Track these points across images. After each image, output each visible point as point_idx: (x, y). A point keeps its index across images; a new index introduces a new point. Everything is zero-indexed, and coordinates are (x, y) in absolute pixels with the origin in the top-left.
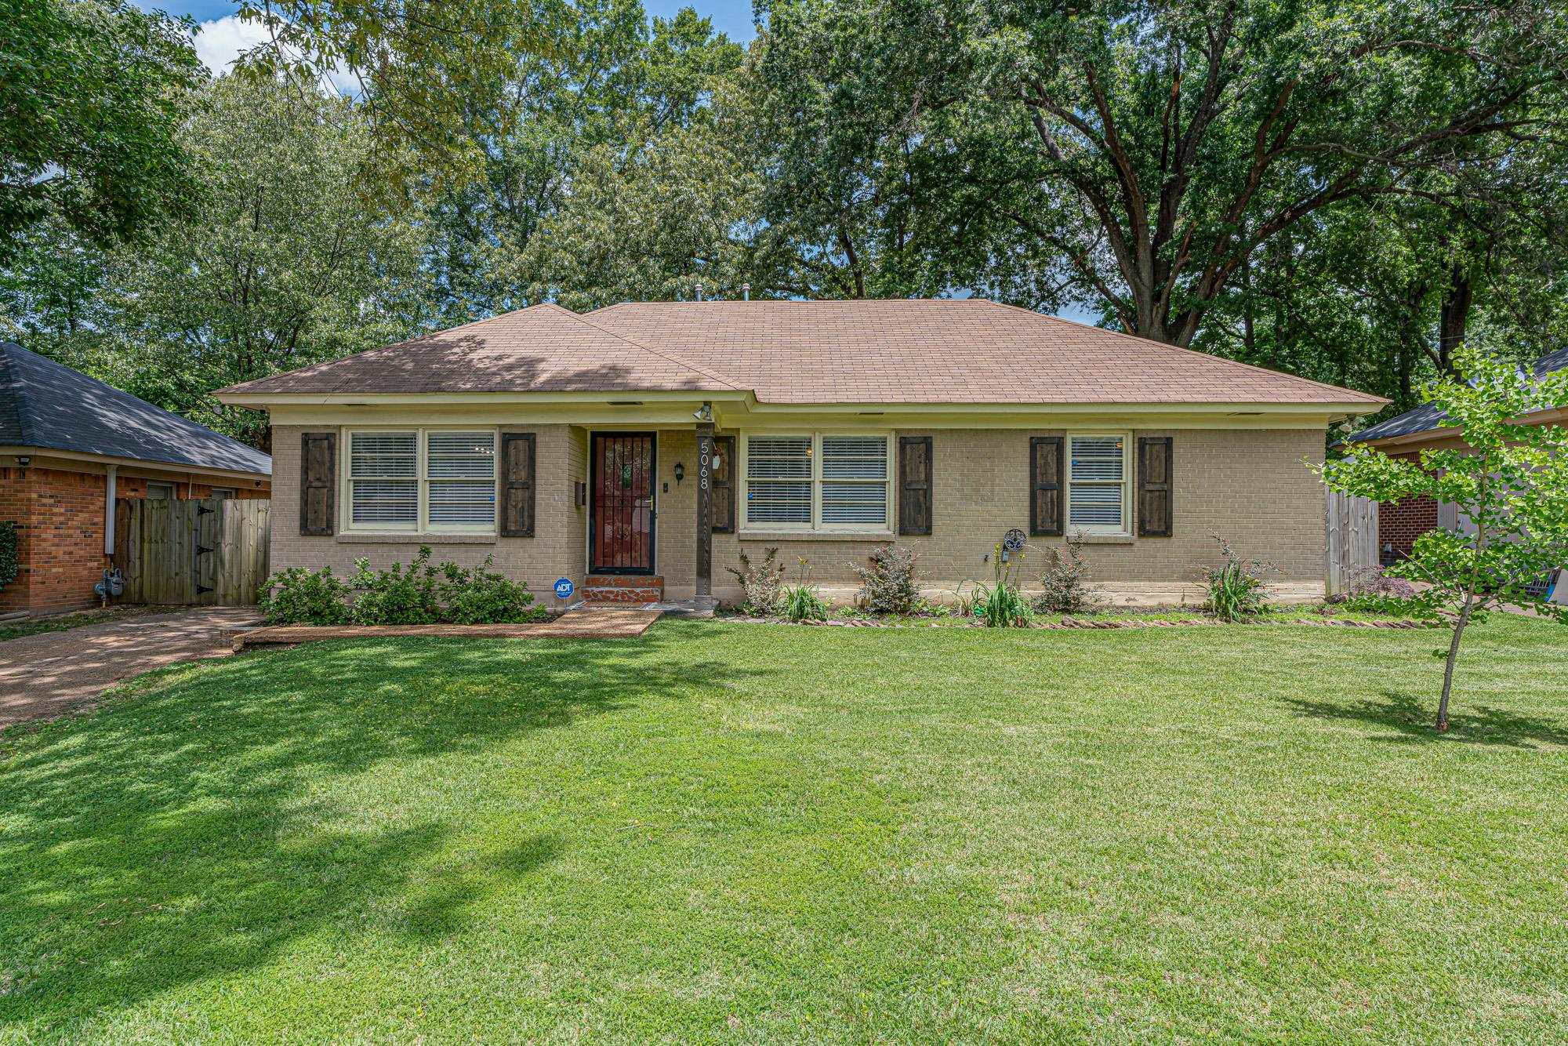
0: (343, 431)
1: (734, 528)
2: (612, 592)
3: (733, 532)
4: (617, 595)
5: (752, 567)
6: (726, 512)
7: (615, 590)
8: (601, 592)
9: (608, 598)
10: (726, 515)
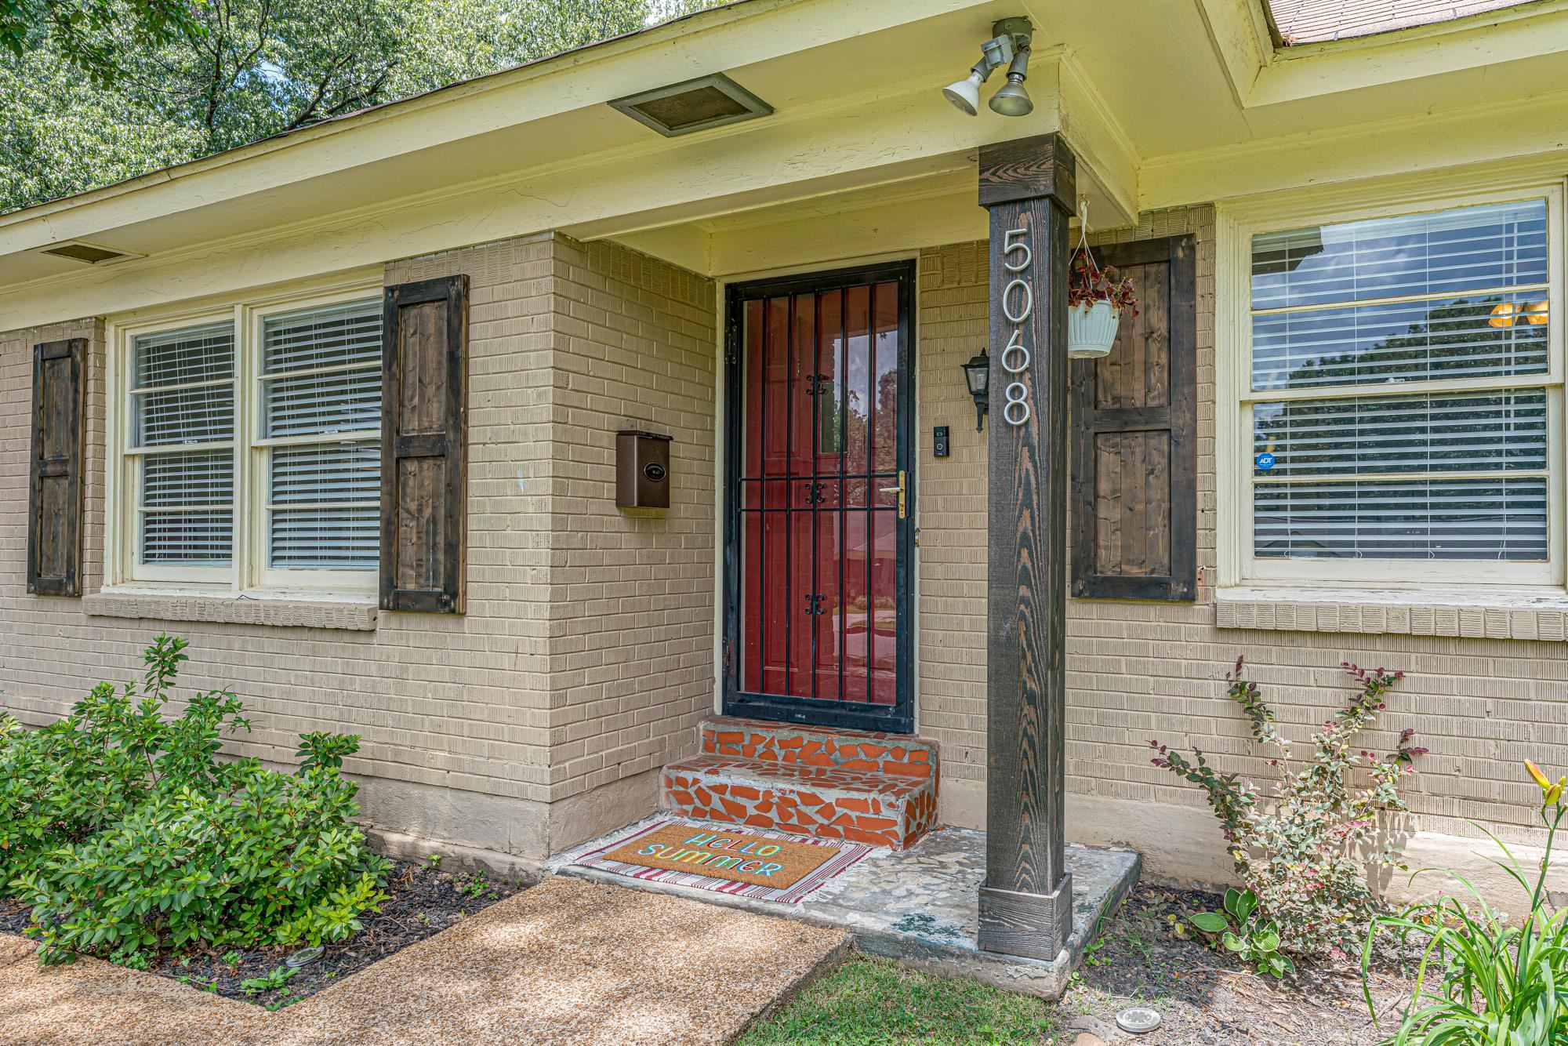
0: (110, 332)
1: (1191, 583)
2: (751, 793)
3: (1189, 598)
4: (766, 806)
5: (1278, 736)
6: (1160, 521)
7: (761, 784)
8: (720, 789)
9: (740, 811)
10: (1159, 531)
